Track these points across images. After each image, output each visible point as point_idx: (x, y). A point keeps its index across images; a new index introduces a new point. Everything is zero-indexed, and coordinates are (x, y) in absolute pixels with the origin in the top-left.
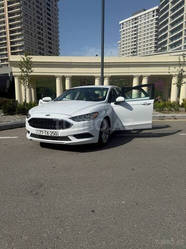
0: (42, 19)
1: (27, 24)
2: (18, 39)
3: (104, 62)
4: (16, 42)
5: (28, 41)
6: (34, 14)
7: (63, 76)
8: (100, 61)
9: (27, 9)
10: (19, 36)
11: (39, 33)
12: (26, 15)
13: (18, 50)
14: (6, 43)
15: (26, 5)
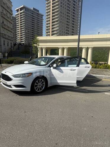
0: (69, 14)
1: (61, 17)
2: (55, 26)
3: (80, 38)
4: (54, 28)
5: (61, 27)
6: (65, 11)
7: (63, 47)
8: (78, 38)
9: (62, 9)
10: (56, 24)
11: (67, 22)
12: (61, 12)
13: (55, 32)
14: (49, 29)
15: (62, 7)
